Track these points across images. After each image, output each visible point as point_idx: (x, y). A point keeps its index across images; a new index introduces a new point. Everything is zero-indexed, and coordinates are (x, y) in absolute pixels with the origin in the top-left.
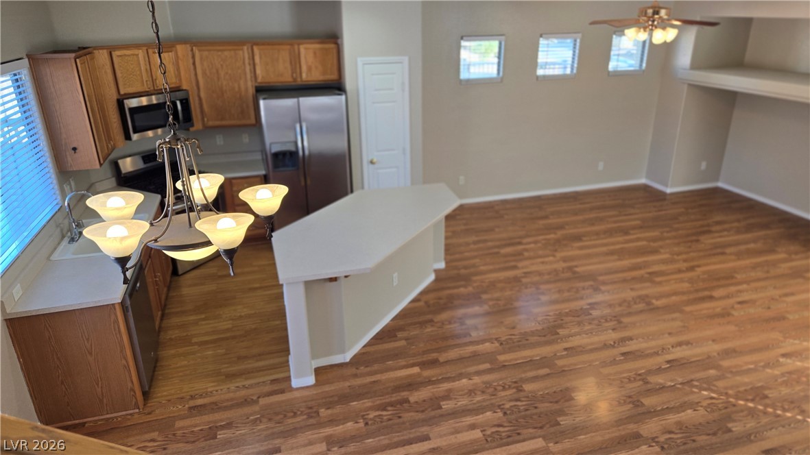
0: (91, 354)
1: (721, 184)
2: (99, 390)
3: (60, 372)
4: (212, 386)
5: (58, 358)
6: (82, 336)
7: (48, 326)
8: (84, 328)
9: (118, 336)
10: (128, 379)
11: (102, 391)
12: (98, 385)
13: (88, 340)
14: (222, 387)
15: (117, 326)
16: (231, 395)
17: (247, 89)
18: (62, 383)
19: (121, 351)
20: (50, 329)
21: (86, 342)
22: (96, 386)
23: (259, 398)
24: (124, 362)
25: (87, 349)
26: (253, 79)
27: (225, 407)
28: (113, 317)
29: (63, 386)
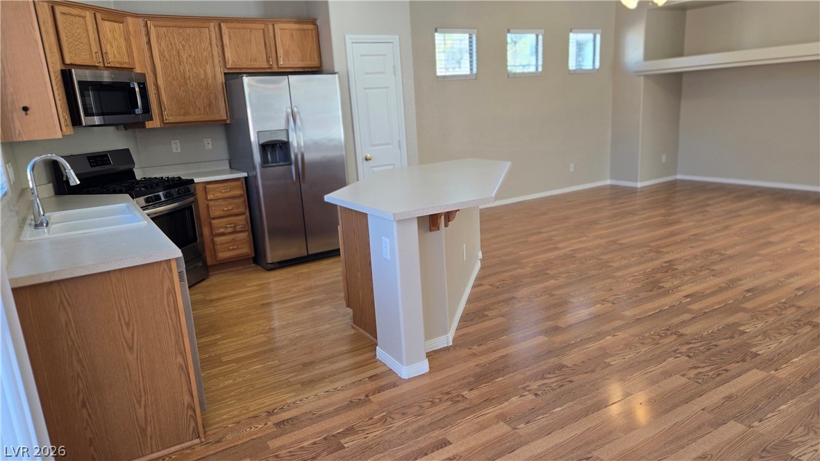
0: (131, 349)
1: (679, 177)
2: (141, 411)
3: (81, 385)
4: (290, 397)
5: (80, 361)
6: (120, 320)
7: (65, 303)
8: (123, 304)
9: (173, 315)
10: (185, 388)
11: (145, 413)
12: (139, 402)
13: (128, 325)
14: (305, 396)
15: (172, 300)
16: (326, 401)
17: (215, 77)
18: (84, 405)
19: (177, 342)
20: (69, 309)
21: (124, 327)
22: (137, 406)
23: (367, 396)
24: (180, 360)
25: (126, 342)
26: (222, 64)
27: (328, 414)
28: (167, 284)
29: (84, 411)
